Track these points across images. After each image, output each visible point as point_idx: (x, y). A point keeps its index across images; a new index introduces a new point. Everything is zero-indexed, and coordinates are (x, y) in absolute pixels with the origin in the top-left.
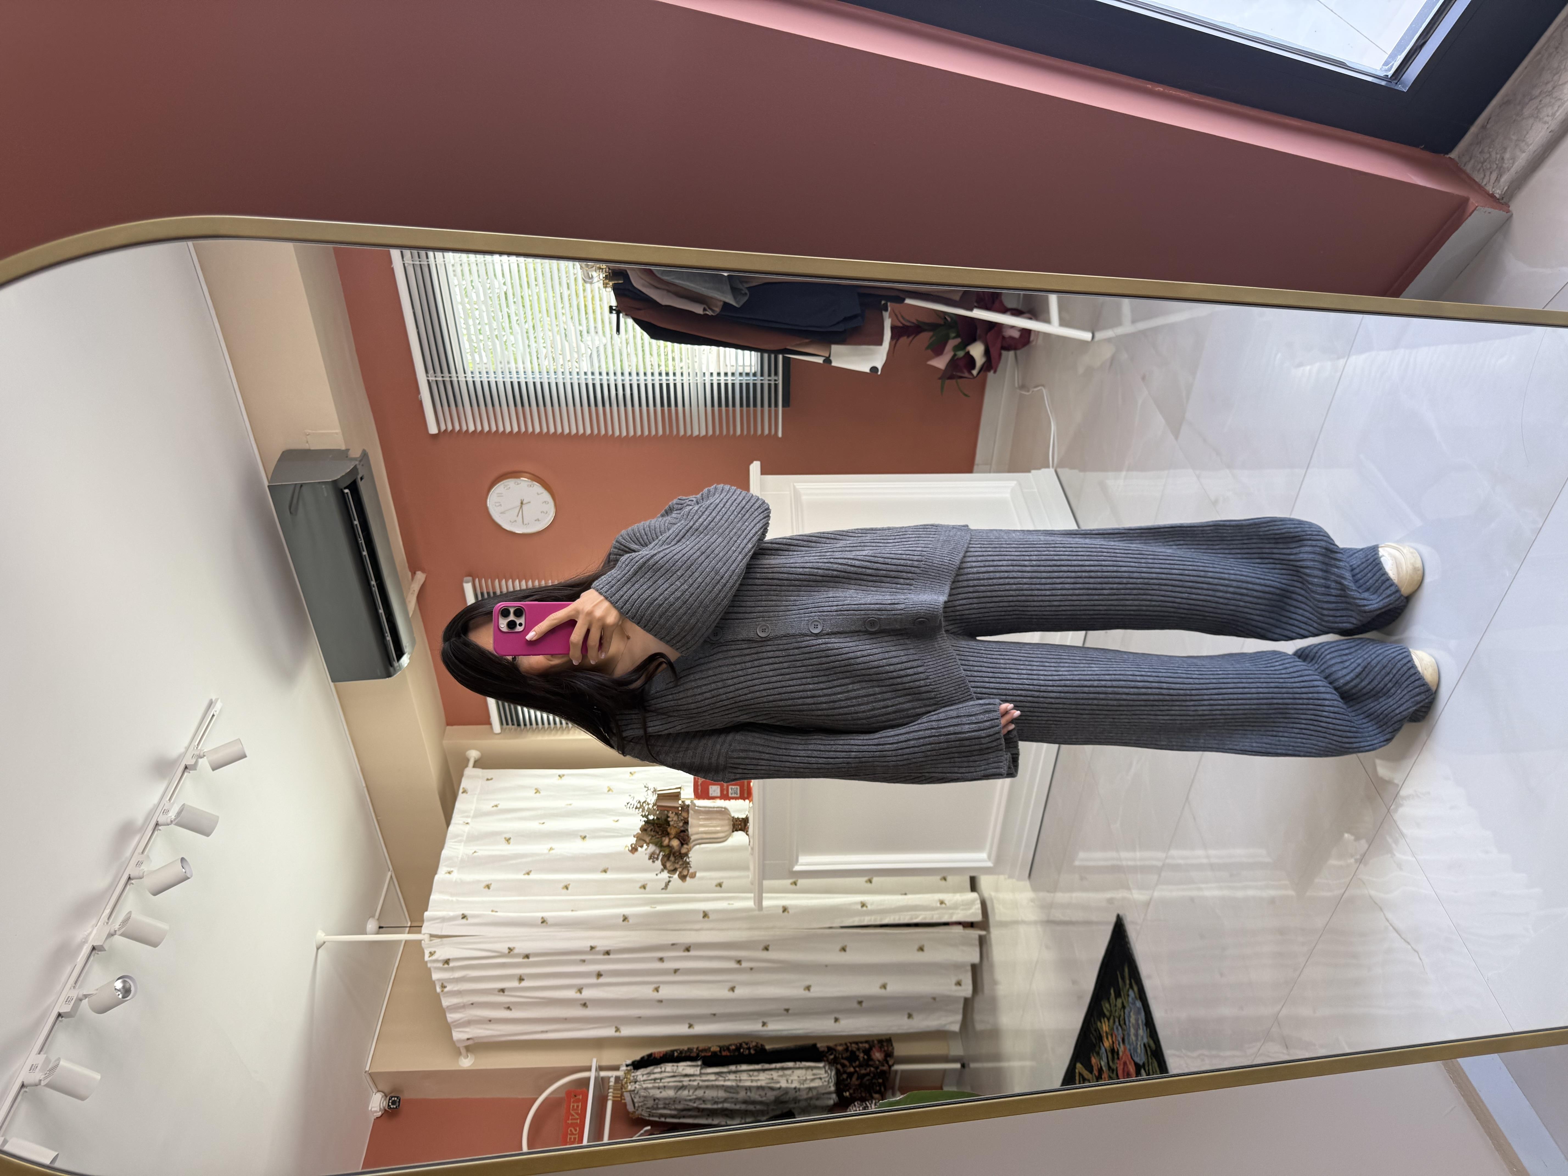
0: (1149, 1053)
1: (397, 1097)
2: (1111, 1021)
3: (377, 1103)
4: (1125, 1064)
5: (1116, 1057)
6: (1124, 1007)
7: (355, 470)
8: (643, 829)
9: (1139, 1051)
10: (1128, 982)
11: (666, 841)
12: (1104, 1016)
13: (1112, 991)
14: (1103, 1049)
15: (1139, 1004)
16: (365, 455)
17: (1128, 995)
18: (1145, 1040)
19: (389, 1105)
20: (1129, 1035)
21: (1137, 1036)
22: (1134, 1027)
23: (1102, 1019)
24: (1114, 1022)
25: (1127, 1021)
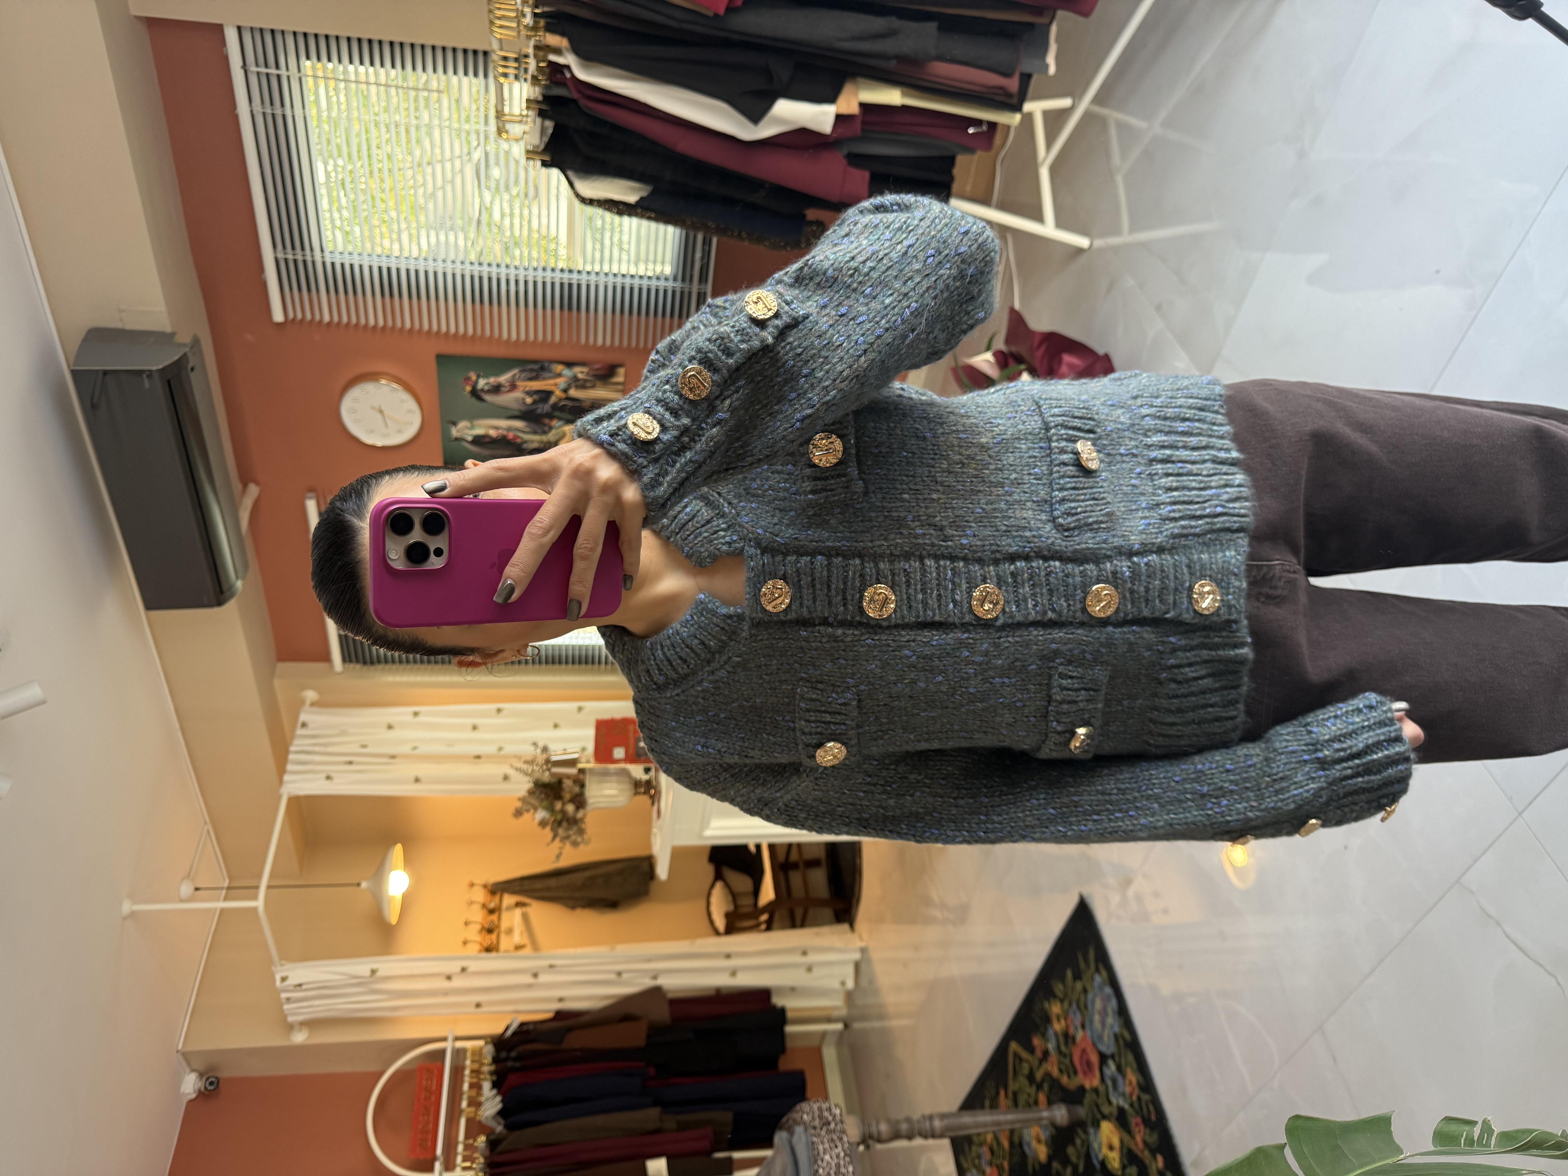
0: (1121, 1042)
1: (216, 1078)
2: (1066, 1004)
3: (190, 1086)
4: (1084, 1051)
5: (1070, 1041)
6: (1085, 991)
7: (184, 358)
8: (531, 793)
9: (1106, 1038)
10: (1092, 966)
11: (558, 805)
12: (1055, 996)
13: (1069, 974)
14: (1051, 1033)
15: (1108, 990)
16: (196, 342)
17: (1092, 980)
18: (1117, 1029)
19: (206, 1088)
20: (1091, 1022)
21: (1103, 1023)
22: (1099, 1013)
23: (1052, 1000)
24: (1070, 1005)
25: (1090, 1006)
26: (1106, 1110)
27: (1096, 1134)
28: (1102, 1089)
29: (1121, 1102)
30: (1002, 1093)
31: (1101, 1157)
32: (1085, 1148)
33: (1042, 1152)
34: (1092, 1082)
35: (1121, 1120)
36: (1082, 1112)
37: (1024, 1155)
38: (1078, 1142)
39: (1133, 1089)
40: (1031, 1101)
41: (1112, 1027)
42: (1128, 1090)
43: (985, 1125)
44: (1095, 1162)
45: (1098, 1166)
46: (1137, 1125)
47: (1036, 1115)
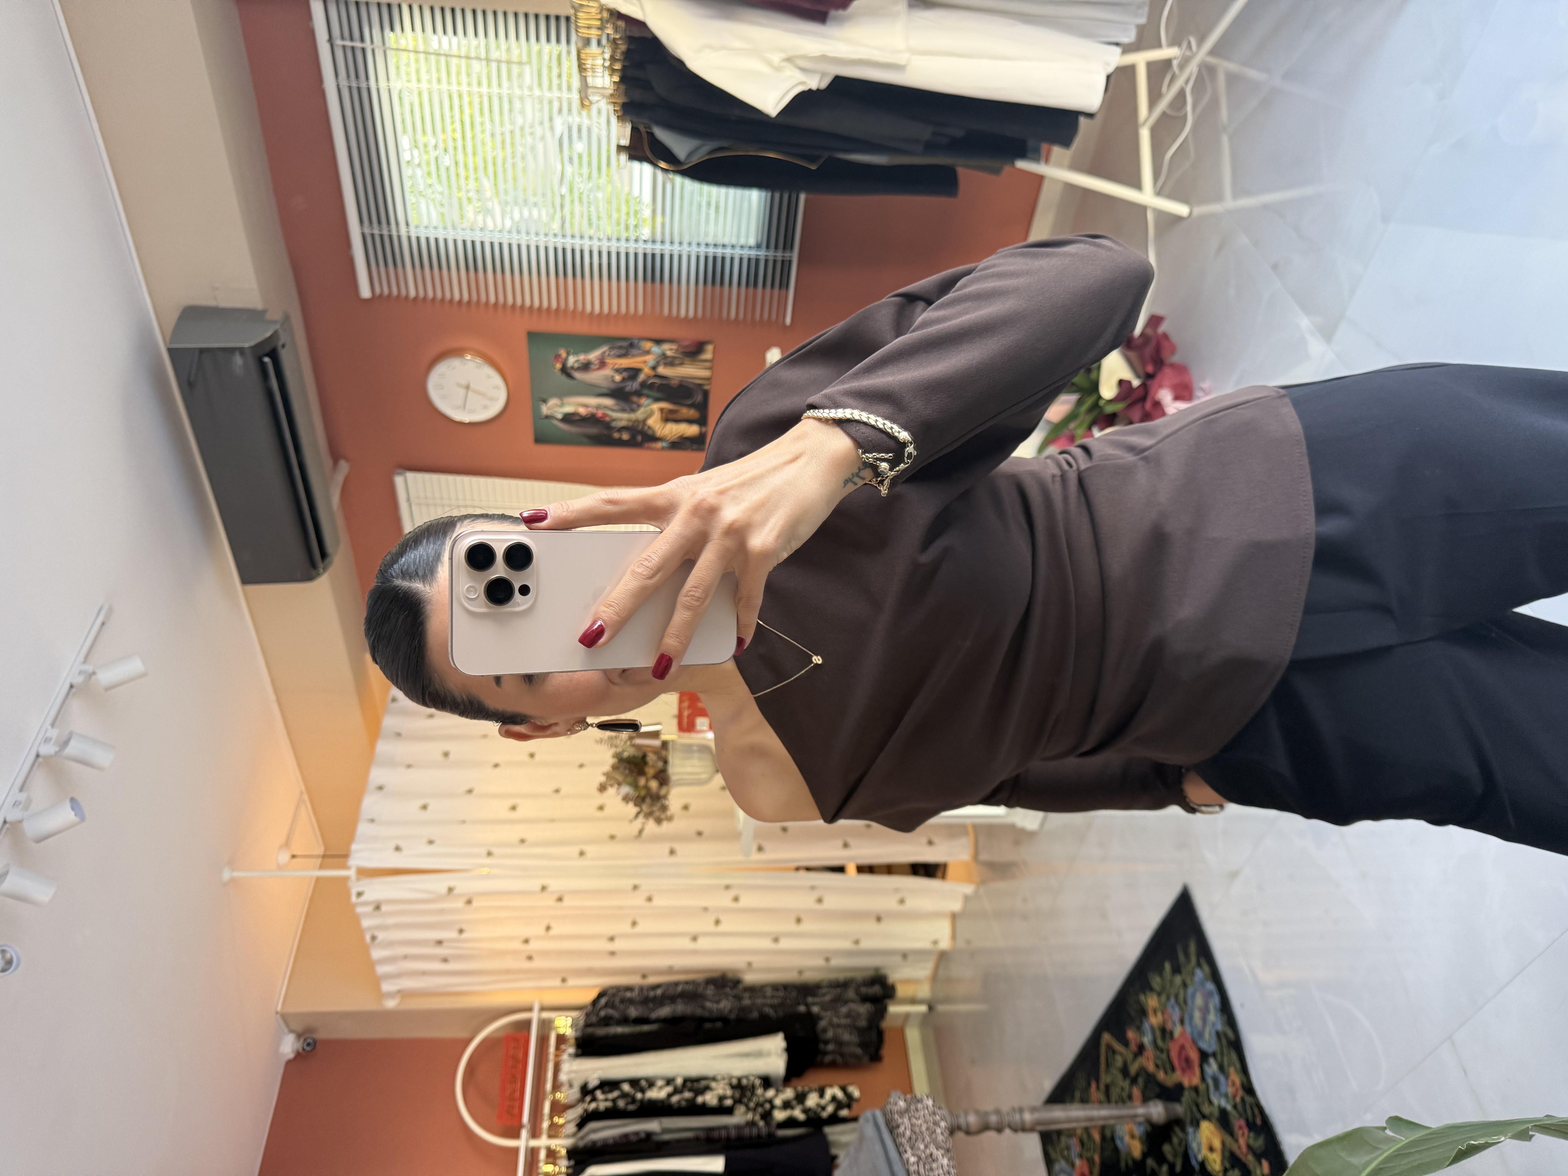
0: (1224, 1041)
1: (313, 1039)
2: (1163, 998)
3: (289, 1046)
4: (1182, 1048)
5: (1168, 1036)
6: (1185, 985)
7: (275, 335)
8: (615, 768)
9: (1207, 1035)
10: (1193, 959)
11: (642, 781)
12: (1152, 989)
13: (1168, 966)
14: (1146, 1026)
15: (1210, 986)
16: (287, 319)
17: (1193, 974)
18: (1219, 1027)
20: (1191, 1018)
21: (1204, 1020)
22: (1201, 1010)
23: (1148, 993)
24: (1168, 998)
25: (1189, 1002)
26: (1206, 1109)
27: (1195, 1132)
28: (1202, 1087)
29: (1223, 1103)
30: (1094, 1085)
31: (1200, 1158)
32: (1182, 1149)
33: (1136, 1149)
34: (1190, 1080)
35: (1224, 1121)
36: (1179, 1109)
37: (1116, 1150)
38: (1175, 1140)
39: (1237, 1090)
40: (1125, 1095)
41: (1214, 1024)
42: (1230, 1091)
43: (1077, 1120)
44: (1194, 1163)
45: (1197, 1167)
46: (1240, 1128)
47: (1131, 1112)
